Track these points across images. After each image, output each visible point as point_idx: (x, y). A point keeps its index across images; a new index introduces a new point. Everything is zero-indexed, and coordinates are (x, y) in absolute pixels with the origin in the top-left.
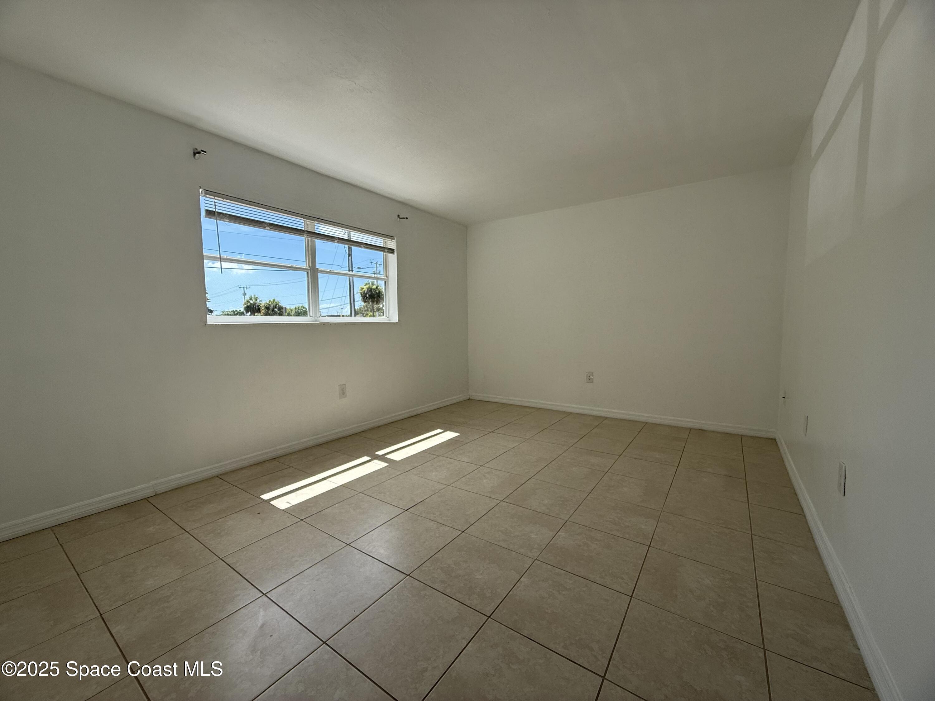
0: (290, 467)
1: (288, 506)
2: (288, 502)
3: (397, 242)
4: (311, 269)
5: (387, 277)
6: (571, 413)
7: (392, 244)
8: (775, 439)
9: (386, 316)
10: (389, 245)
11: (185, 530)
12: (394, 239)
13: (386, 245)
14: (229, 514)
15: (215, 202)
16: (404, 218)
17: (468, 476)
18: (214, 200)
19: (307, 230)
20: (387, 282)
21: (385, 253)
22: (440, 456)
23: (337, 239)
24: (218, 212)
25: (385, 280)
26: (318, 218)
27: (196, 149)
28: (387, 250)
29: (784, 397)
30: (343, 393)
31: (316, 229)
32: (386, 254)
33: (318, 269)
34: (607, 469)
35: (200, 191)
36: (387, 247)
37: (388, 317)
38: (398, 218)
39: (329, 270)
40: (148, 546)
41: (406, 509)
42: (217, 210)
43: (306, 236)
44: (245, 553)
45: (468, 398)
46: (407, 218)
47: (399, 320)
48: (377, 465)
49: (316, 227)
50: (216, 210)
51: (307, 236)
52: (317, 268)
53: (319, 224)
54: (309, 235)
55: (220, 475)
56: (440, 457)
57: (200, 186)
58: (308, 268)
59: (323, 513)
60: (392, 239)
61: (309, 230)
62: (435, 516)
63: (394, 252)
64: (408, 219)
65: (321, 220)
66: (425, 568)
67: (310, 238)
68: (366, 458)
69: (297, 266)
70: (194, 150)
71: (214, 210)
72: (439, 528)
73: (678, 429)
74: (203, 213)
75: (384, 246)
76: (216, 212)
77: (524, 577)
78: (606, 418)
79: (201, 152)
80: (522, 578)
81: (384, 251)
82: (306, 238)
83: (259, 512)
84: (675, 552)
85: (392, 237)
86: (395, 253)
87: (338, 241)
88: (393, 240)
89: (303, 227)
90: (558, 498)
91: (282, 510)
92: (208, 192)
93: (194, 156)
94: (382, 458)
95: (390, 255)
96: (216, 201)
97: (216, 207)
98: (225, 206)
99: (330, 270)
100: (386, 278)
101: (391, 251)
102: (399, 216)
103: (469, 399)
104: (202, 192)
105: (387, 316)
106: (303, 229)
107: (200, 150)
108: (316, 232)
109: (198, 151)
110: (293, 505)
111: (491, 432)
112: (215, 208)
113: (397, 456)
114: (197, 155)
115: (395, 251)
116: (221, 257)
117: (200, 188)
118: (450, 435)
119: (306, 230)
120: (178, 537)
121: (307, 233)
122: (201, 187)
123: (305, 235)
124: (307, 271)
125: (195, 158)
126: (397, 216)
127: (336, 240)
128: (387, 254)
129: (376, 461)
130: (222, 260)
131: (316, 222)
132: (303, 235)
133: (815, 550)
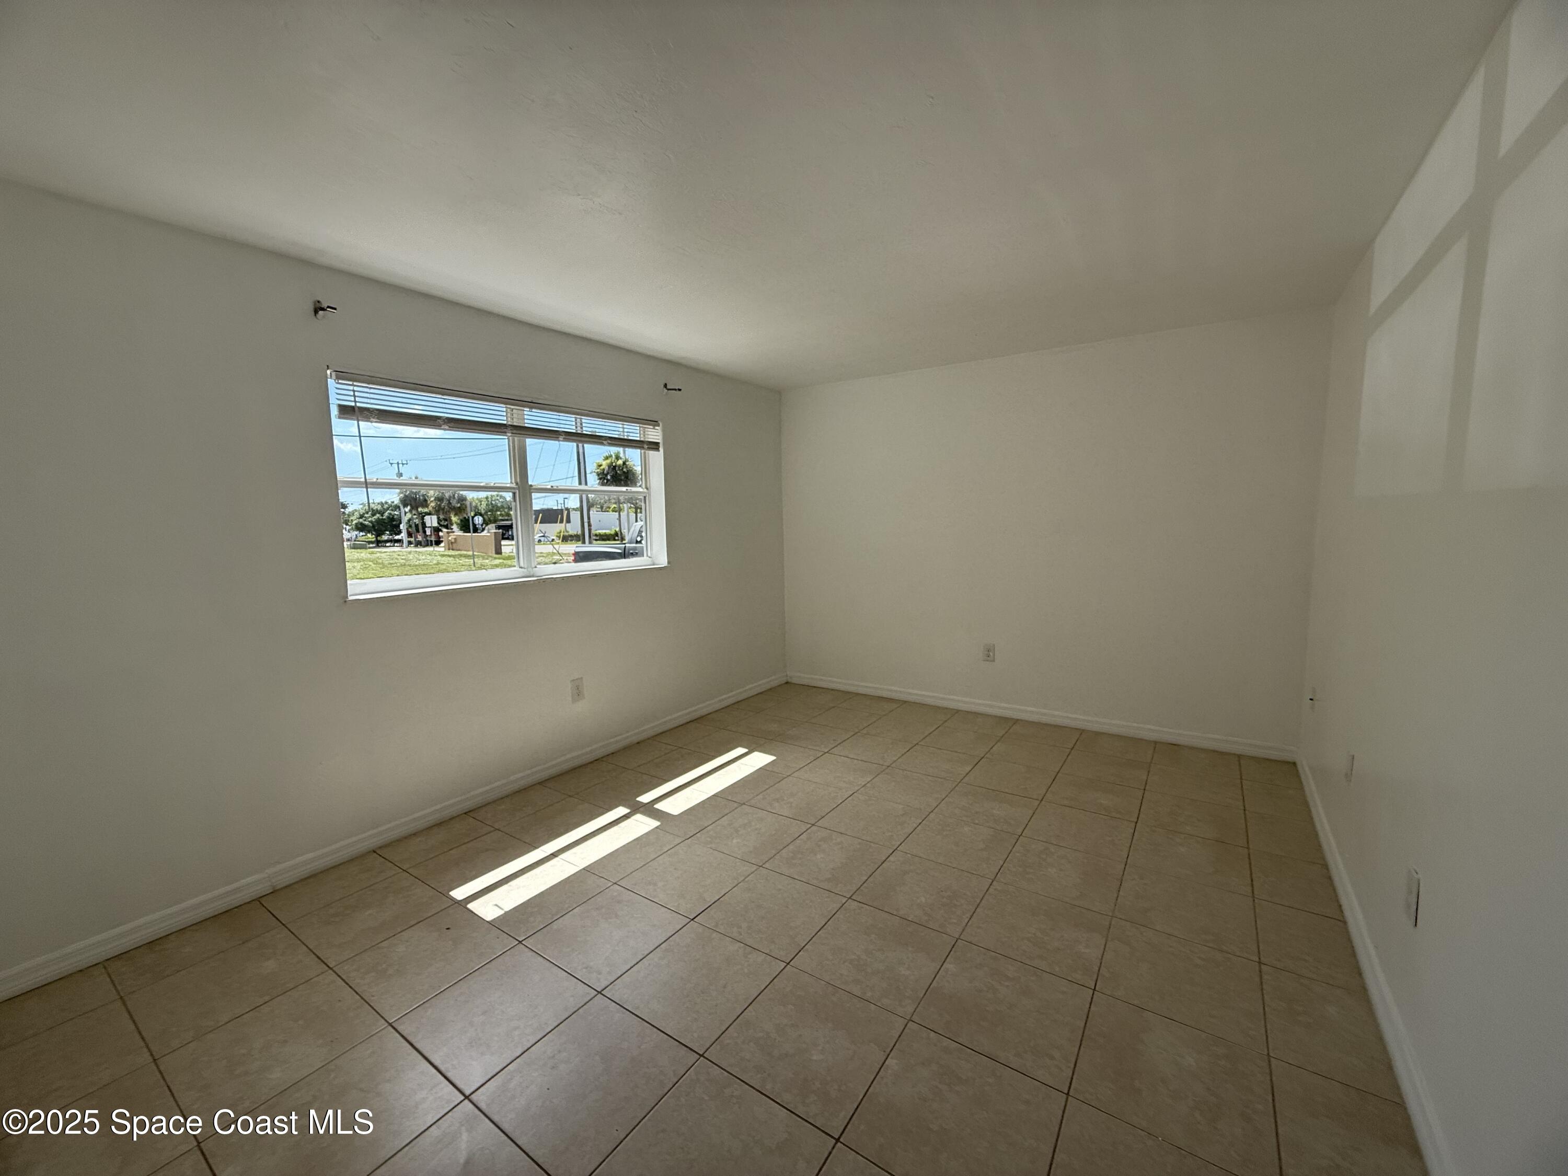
0: (496, 829)
1: (498, 913)
2: (496, 905)
3: (664, 431)
4: (519, 487)
5: (647, 489)
6: (958, 711)
7: (655, 434)
8: (1294, 764)
9: (647, 556)
10: (650, 437)
11: (328, 966)
12: (659, 426)
13: (644, 436)
14: (399, 930)
15: (354, 391)
16: (675, 390)
17: (791, 847)
18: (351, 388)
19: (512, 424)
20: (647, 498)
21: (643, 451)
22: (744, 804)
23: (562, 435)
24: (360, 408)
25: (645, 495)
26: (530, 401)
27: (319, 302)
28: (647, 445)
29: (1311, 699)
30: (578, 693)
31: (526, 421)
32: (645, 453)
33: (531, 486)
34: (1020, 830)
35: (329, 372)
36: (647, 440)
37: (649, 557)
38: (665, 389)
39: (549, 487)
40: (267, 998)
41: (692, 918)
42: (358, 404)
43: (510, 435)
44: (430, 1011)
45: (785, 681)
46: (680, 390)
47: (669, 563)
48: (641, 825)
49: (526, 417)
50: (356, 405)
51: (512, 433)
52: (530, 483)
53: (531, 411)
54: (515, 432)
55: (380, 848)
56: (744, 806)
57: (328, 366)
58: (514, 485)
59: (555, 926)
60: (654, 426)
61: (515, 424)
62: (740, 930)
63: (659, 447)
64: (682, 391)
65: (533, 404)
66: (728, 1041)
67: (517, 437)
68: (621, 811)
69: (496, 485)
70: (315, 304)
71: (353, 404)
72: (749, 956)
73: (1135, 742)
74: (334, 411)
75: (642, 439)
76: (356, 409)
77: (892, 1058)
78: (1016, 721)
79: (328, 309)
80: (888, 1060)
81: (642, 448)
82: (511, 438)
83: (447, 927)
84: (1136, 1002)
85: (654, 423)
86: (661, 449)
87: (564, 438)
88: (657, 428)
89: (505, 418)
90: (942, 891)
91: (487, 921)
92: (341, 375)
93: (315, 315)
94: (649, 810)
95: (651, 453)
96: (356, 388)
97: (357, 398)
98: (372, 396)
99: (552, 487)
100: (645, 490)
101: (654, 446)
102: (665, 386)
103: (787, 683)
104: (331, 374)
105: (649, 555)
106: (505, 422)
107: (326, 306)
108: (526, 425)
109: (323, 307)
110: (506, 913)
111: (826, 753)
112: (355, 401)
113: (674, 806)
114: (321, 313)
115: (661, 445)
116: (368, 481)
117: (328, 369)
118: (759, 760)
119: (509, 423)
120: (315, 979)
121: (511, 430)
122: (330, 366)
123: (509, 433)
124: (513, 491)
125: (317, 318)
126: (663, 386)
127: (561, 437)
128: (647, 452)
129: (638, 817)
130: (368, 486)
131: (525, 409)
132: (506, 433)
133: (1362, 993)
